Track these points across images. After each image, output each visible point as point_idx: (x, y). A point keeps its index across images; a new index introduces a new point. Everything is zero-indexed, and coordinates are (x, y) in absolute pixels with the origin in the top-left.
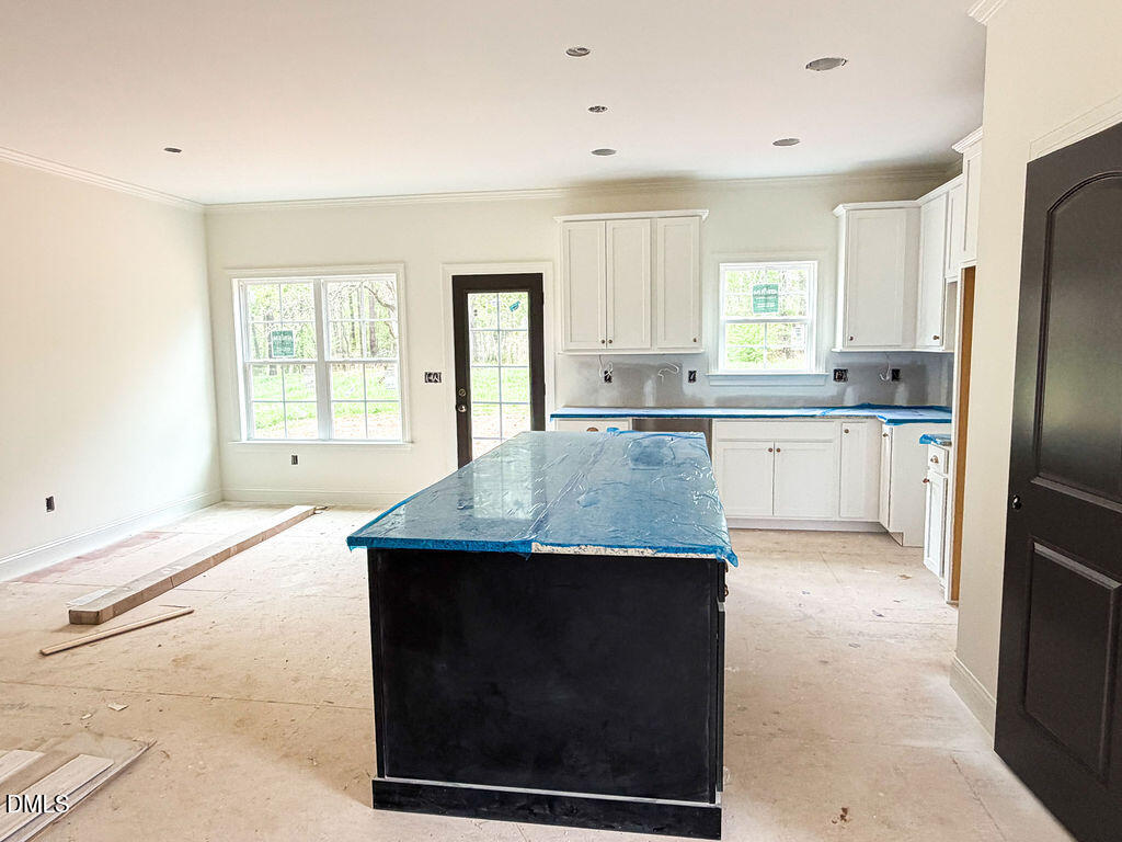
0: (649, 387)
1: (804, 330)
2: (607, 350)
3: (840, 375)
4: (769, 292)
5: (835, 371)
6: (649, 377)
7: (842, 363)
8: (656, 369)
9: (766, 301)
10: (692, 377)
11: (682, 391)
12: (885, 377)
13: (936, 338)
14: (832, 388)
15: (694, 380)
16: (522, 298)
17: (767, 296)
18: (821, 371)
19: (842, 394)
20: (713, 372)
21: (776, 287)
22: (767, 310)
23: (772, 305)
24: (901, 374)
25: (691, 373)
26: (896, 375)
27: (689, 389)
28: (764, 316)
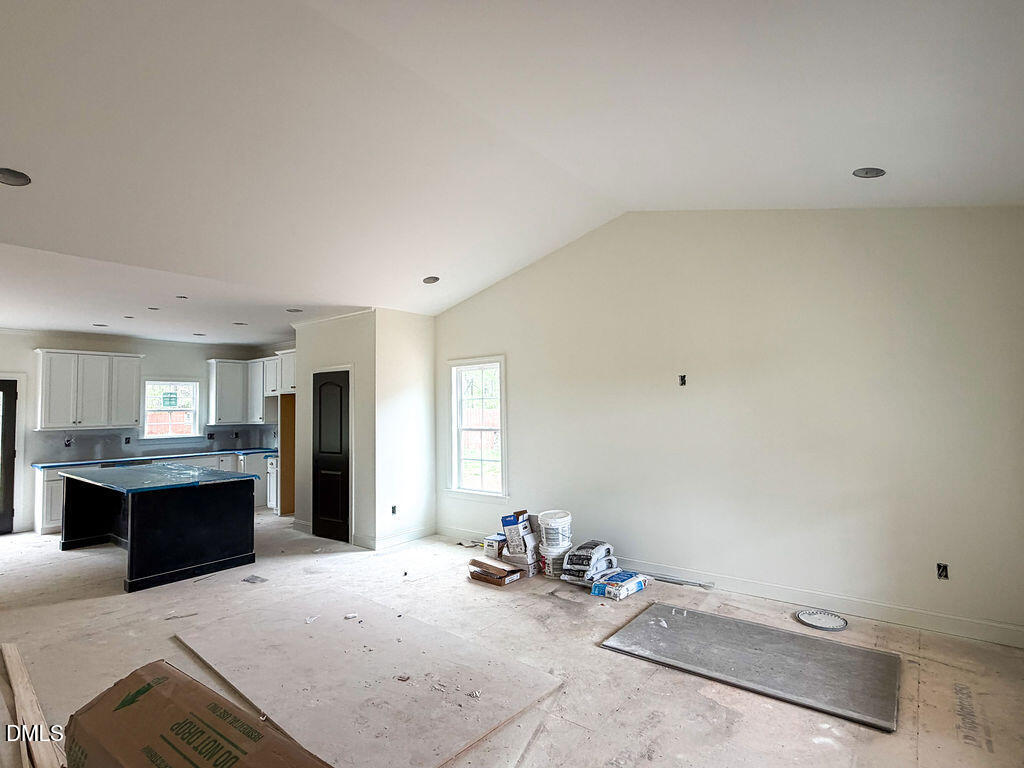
0: (98, 448)
1: (191, 414)
2: (77, 427)
3: (211, 436)
4: (172, 396)
5: (209, 435)
6: (98, 443)
7: (212, 431)
8: (103, 437)
9: (170, 401)
10: (128, 441)
11: (120, 448)
12: (232, 437)
13: (260, 418)
14: (207, 443)
15: (130, 443)
17: (171, 399)
18: (202, 435)
19: (211, 446)
20: (141, 437)
21: (176, 394)
22: (170, 405)
23: (174, 403)
24: (239, 435)
25: (126, 439)
26: (237, 435)
27: (125, 447)
28: (169, 408)
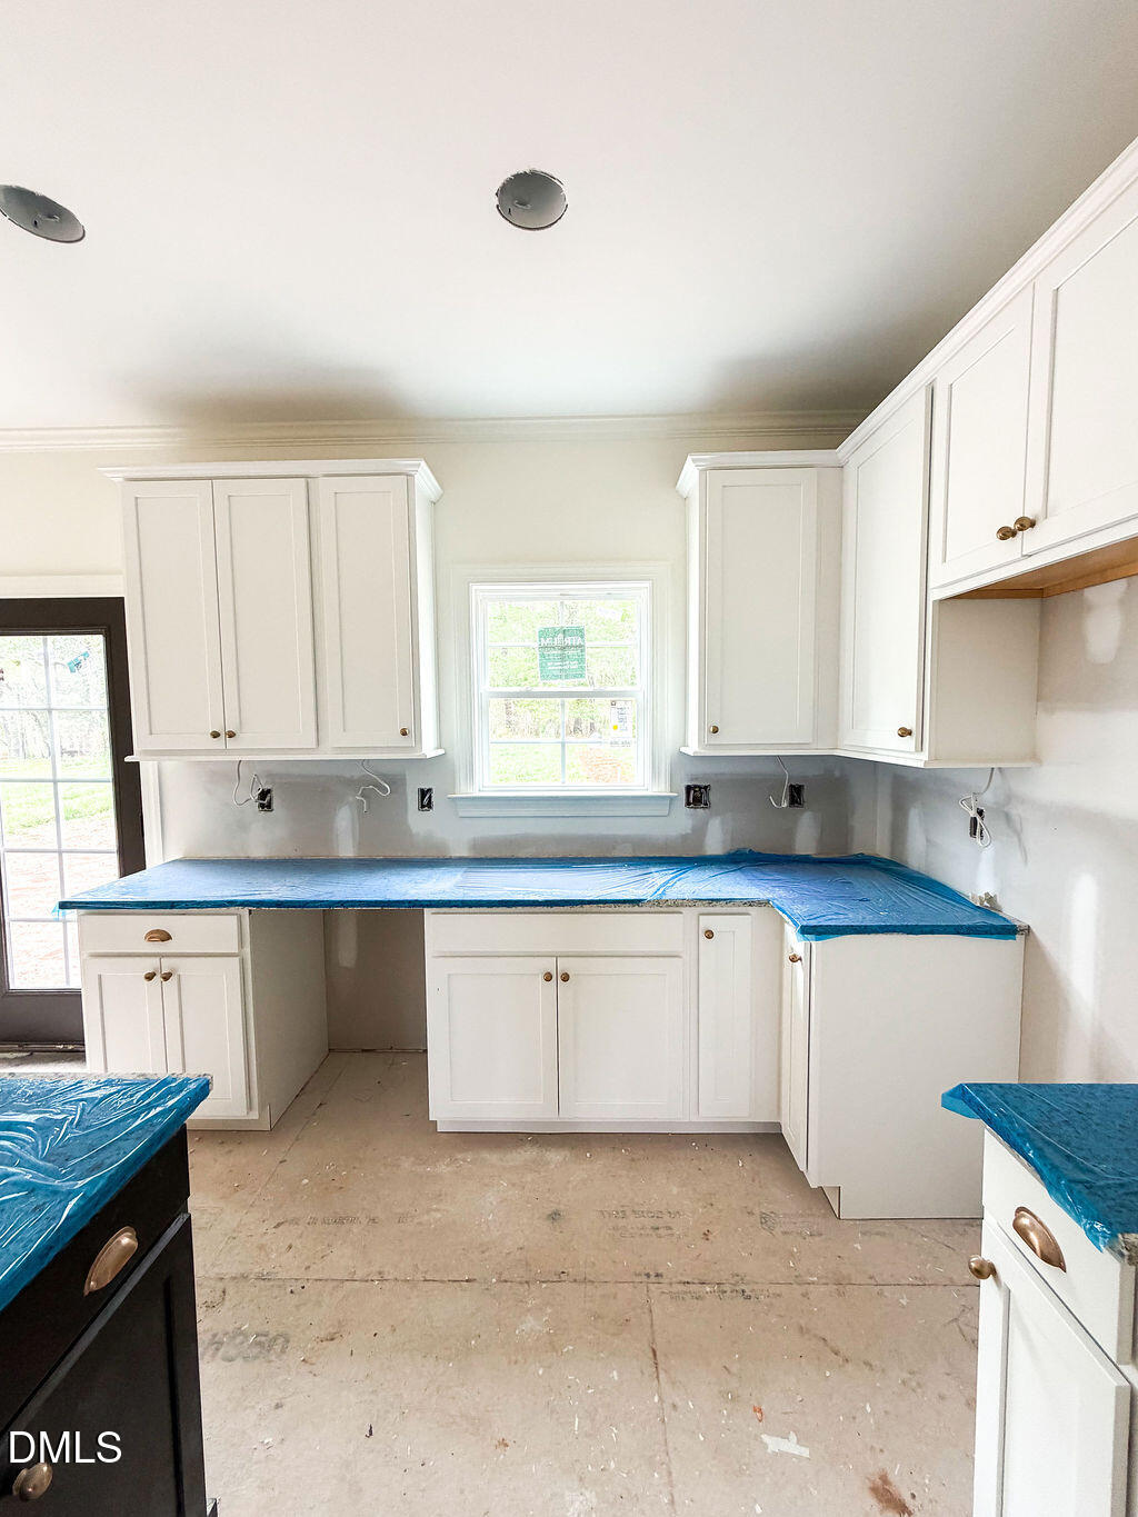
0: (344, 822)
1: (631, 712)
2: (226, 751)
3: (696, 796)
4: (569, 641)
5: (689, 789)
6: (344, 801)
7: (701, 774)
8: (351, 783)
9: (563, 658)
10: (426, 799)
11: (406, 827)
12: (779, 803)
13: (905, 733)
14: (682, 821)
15: (429, 805)
16: (93, 646)
17: (563, 647)
18: (661, 788)
19: (700, 831)
20: (465, 790)
21: (580, 632)
22: (564, 674)
23: (574, 665)
24: (805, 795)
25: (424, 793)
26: (796, 795)
27: (420, 823)
28: (558, 685)
